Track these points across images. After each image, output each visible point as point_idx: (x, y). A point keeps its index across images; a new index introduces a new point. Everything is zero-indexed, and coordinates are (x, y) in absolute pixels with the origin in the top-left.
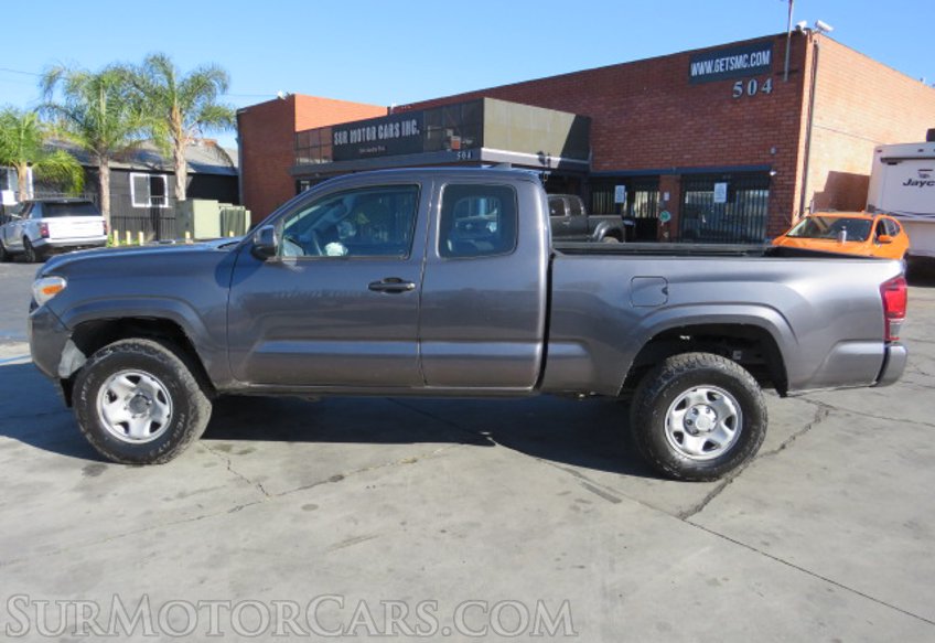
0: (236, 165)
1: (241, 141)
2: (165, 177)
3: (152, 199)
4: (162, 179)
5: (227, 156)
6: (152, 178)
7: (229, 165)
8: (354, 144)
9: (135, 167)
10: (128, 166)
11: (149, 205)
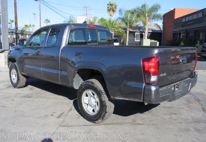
0: (162, 30)
1: (163, 23)
2: (144, 33)
3: (140, 39)
4: (143, 34)
5: (160, 27)
6: (140, 34)
7: (160, 30)
8: (187, 21)
9: (137, 31)
10: (135, 31)
11: (139, 41)
